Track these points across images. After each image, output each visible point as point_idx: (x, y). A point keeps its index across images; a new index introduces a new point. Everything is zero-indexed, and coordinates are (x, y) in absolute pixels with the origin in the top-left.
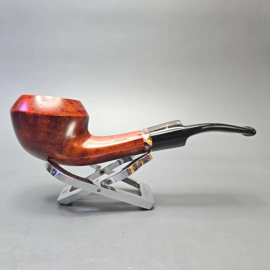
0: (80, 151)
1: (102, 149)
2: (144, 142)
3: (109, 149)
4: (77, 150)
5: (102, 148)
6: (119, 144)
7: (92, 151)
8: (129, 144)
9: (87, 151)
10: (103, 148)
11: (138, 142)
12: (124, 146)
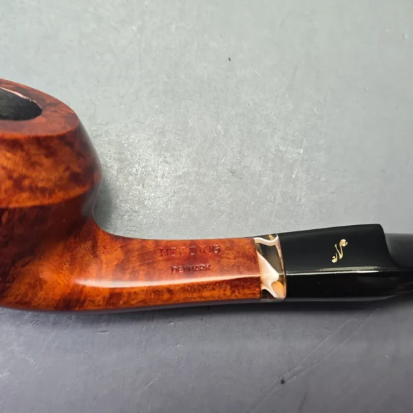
0: (59, 293)
1: (129, 294)
2: (263, 288)
3: (150, 294)
4: (54, 288)
5: (132, 291)
6: (185, 285)
7: (98, 296)
8: (214, 289)
9: (84, 294)
10: (134, 290)
11: (243, 287)
12: (199, 291)
